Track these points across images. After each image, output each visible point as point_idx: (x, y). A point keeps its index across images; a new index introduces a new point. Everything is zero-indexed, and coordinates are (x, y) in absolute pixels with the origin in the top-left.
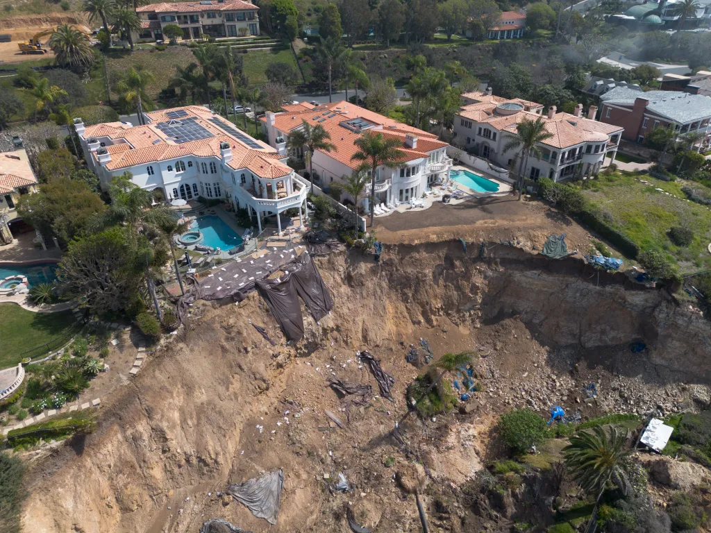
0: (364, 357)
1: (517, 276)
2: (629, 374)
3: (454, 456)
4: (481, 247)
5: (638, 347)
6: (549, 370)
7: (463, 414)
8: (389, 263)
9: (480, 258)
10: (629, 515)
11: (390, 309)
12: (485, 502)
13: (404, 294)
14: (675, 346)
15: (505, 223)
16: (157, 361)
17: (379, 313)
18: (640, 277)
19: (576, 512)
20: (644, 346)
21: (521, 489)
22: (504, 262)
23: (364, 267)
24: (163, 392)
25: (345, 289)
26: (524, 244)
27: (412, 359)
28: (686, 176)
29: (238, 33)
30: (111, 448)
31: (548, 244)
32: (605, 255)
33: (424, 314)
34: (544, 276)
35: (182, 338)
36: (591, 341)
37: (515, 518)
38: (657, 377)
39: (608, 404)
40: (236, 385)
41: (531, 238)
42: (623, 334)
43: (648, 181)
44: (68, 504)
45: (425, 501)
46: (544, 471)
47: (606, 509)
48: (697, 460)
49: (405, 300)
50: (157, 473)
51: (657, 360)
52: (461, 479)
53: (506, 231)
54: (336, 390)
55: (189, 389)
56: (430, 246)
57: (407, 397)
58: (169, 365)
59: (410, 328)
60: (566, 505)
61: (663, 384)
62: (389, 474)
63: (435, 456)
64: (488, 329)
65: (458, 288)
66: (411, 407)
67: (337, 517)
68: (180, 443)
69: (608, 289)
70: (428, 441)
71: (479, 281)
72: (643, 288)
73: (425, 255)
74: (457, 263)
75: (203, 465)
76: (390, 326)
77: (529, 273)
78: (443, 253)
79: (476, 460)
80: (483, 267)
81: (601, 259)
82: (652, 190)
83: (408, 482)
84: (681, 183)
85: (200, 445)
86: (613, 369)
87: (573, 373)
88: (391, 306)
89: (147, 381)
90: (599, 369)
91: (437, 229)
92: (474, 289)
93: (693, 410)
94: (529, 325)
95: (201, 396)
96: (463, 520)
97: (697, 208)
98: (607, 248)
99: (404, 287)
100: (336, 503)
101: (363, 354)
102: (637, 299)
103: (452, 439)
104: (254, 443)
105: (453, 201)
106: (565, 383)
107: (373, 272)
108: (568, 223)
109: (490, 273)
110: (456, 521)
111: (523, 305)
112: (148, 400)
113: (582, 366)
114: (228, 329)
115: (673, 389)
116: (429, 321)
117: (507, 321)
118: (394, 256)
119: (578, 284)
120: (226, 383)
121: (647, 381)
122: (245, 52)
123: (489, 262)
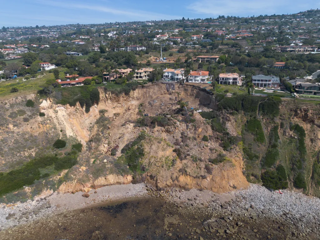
5: (209, 104)
8: (184, 87)
9: (196, 88)
14: (212, 104)
16: (153, 85)
22: (199, 89)
23: (181, 86)
24: (151, 88)
25: (177, 88)
26: (201, 87)
30: (145, 90)
33: (187, 95)
34: (203, 93)
35: (156, 84)
36: (205, 103)
38: (209, 108)
40: (159, 92)
41: (203, 86)
44: (140, 91)
49: (185, 92)
50: (148, 95)
51: (210, 106)
55: (154, 90)
58: (153, 87)
59: (184, 97)
64: (194, 99)
65: (192, 92)
68: (151, 94)
69: (208, 95)
71: (195, 92)
72: (211, 94)
73: (189, 86)
74: (193, 88)
75: (152, 97)
76: (182, 95)
77: (201, 91)
80: (196, 90)
85: (152, 95)
88: (183, 93)
89: (150, 86)
94: (199, 99)
95: (155, 91)
99: (185, 90)
104: (157, 98)
107: (182, 87)
111: (200, 97)
112: (150, 88)
113: (202, 106)
114: (161, 86)
117: (197, 98)
118: (185, 86)
120: (158, 91)
121: (207, 108)
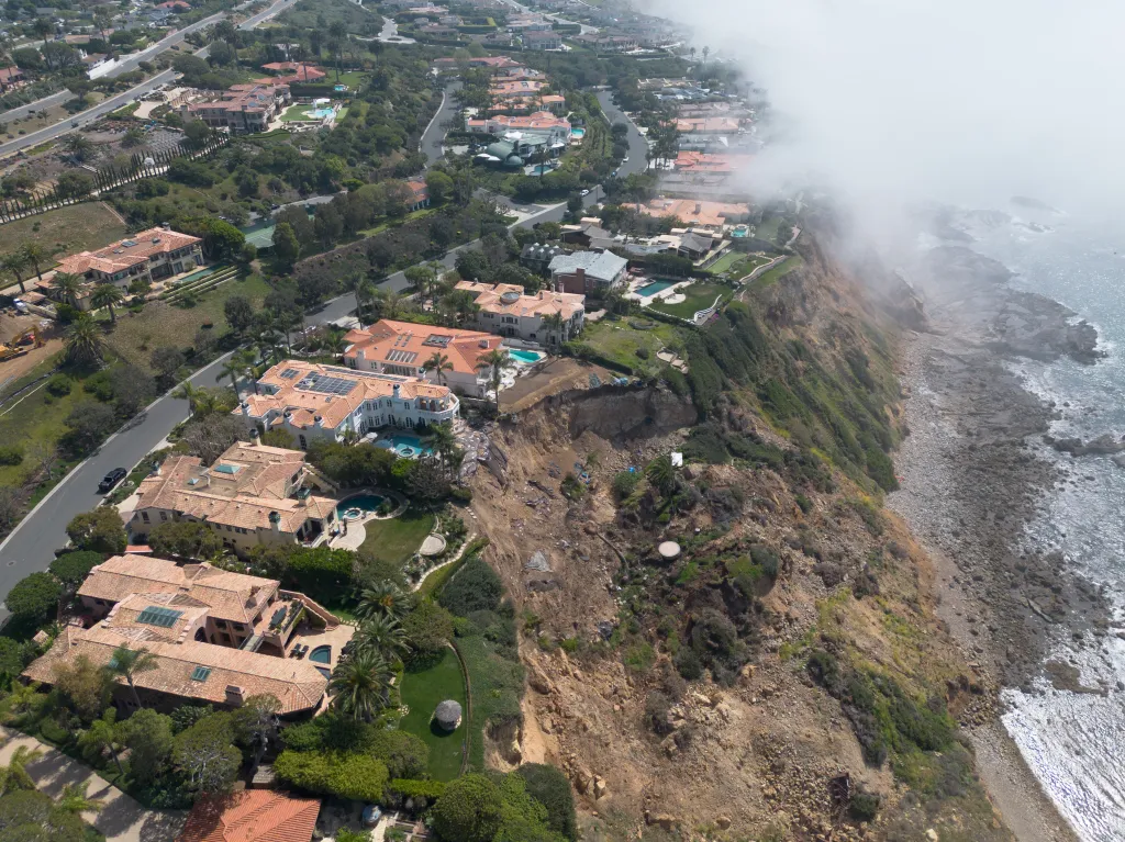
0: (531, 483)
1: (581, 405)
2: (650, 436)
3: (602, 510)
4: (561, 396)
5: (649, 421)
6: (615, 452)
7: (592, 490)
8: (521, 424)
9: (562, 402)
10: (685, 495)
11: (529, 451)
12: (628, 522)
13: (532, 439)
14: (665, 414)
15: (564, 377)
17: (525, 456)
18: (639, 383)
19: (664, 507)
20: (651, 420)
21: (639, 508)
22: (574, 400)
23: (511, 431)
25: (508, 448)
26: (580, 386)
27: (552, 474)
28: (625, 314)
29: (185, 268)
31: (591, 382)
32: (619, 378)
33: (545, 447)
34: (594, 400)
36: (627, 427)
37: (642, 522)
38: (663, 433)
39: (649, 456)
41: (581, 381)
42: (639, 418)
43: (609, 324)
45: (603, 535)
46: (644, 495)
47: (676, 497)
48: (697, 462)
49: (534, 443)
51: (660, 424)
52: (611, 519)
53: (568, 381)
54: (530, 505)
56: (536, 405)
57: (563, 493)
60: (658, 507)
61: (666, 434)
62: (581, 531)
63: (594, 514)
64: (578, 442)
65: (557, 424)
66: (569, 498)
67: (574, 558)
69: (627, 395)
70: (586, 509)
71: (565, 416)
72: (643, 389)
73: (536, 411)
74: (552, 410)
76: (533, 462)
77: (587, 401)
78: (542, 406)
79: (611, 508)
80: (564, 407)
81: (618, 381)
82: (614, 330)
83: (592, 530)
84: (625, 319)
85: (505, 549)
86: (643, 437)
87: (627, 448)
88: (529, 449)
90: (636, 440)
91: (534, 393)
92: (564, 421)
93: (684, 442)
94: (595, 431)
96: (623, 534)
97: (641, 333)
98: (617, 373)
99: (532, 434)
100: (569, 552)
101: (529, 482)
102: (640, 395)
103: (596, 503)
104: (519, 542)
105: (525, 373)
106: (625, 454)
107: (516, 432)
108: (590, 365)
109: (569, 409)
110: (620, 536)
111: (589, 421)
113: (628, 443)
115: (672, 436)
116: (548, 450)
117: (584, 433)
118: (522, 418)
119: (611, 398)
121: (659, 436)
122: (215, 288)
123: (566, 403)
